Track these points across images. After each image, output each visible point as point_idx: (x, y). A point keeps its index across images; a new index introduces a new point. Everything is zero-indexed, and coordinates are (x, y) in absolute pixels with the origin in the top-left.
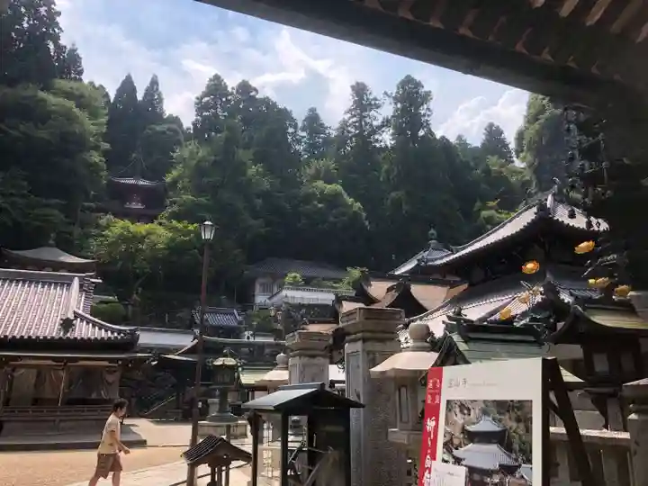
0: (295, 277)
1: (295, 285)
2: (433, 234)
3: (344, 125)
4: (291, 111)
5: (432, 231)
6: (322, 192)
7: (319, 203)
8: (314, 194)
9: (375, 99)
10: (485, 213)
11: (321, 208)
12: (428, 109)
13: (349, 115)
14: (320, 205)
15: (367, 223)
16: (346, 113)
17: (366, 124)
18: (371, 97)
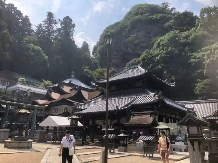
0: (23, 80)
1: (23, 83)
2: (73, 73)
3: (40, 26)
4: (22, 13)
5: (73, 72)
6: (33, 49)
7: (32, 52)
8: (30, 49)
9: (56, 20)
10: (85, 70)
11: (32, 54)
12: (73, 30)
13: (44, 23)
14: (32, 53)
15: (49, 64)
16: (43, 22)
17: (51, 28)
18: (54, 19)
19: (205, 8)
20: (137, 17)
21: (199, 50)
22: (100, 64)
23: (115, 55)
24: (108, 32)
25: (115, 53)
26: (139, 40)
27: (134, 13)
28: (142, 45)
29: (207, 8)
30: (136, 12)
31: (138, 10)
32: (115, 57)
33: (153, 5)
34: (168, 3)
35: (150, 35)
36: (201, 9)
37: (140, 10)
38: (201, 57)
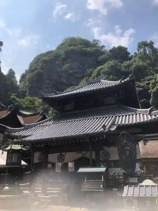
10: (12, 97)
19: (142, 42)
20: (72, 48)
21: (142, 80)
22: (29, 93)
23: (47, 84)
24: (39, 59)
25: (47, 81)
26: (73, 71)
27: (67, 44)
28: (76, 75)
29: (144, 42)
30: (69, 44)
31: (71, 42)
32: (47, 86)
33: (85, 39)
34: (99, 41)
35: (84, 67)
36: (138, 43)
37: (74, 42)
38: (145, 86)
